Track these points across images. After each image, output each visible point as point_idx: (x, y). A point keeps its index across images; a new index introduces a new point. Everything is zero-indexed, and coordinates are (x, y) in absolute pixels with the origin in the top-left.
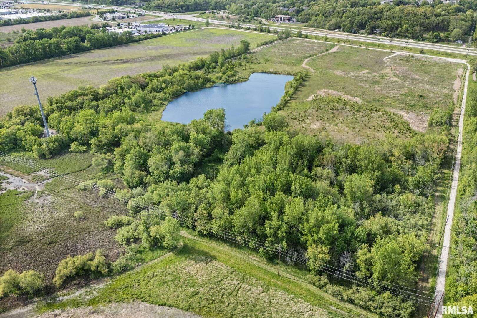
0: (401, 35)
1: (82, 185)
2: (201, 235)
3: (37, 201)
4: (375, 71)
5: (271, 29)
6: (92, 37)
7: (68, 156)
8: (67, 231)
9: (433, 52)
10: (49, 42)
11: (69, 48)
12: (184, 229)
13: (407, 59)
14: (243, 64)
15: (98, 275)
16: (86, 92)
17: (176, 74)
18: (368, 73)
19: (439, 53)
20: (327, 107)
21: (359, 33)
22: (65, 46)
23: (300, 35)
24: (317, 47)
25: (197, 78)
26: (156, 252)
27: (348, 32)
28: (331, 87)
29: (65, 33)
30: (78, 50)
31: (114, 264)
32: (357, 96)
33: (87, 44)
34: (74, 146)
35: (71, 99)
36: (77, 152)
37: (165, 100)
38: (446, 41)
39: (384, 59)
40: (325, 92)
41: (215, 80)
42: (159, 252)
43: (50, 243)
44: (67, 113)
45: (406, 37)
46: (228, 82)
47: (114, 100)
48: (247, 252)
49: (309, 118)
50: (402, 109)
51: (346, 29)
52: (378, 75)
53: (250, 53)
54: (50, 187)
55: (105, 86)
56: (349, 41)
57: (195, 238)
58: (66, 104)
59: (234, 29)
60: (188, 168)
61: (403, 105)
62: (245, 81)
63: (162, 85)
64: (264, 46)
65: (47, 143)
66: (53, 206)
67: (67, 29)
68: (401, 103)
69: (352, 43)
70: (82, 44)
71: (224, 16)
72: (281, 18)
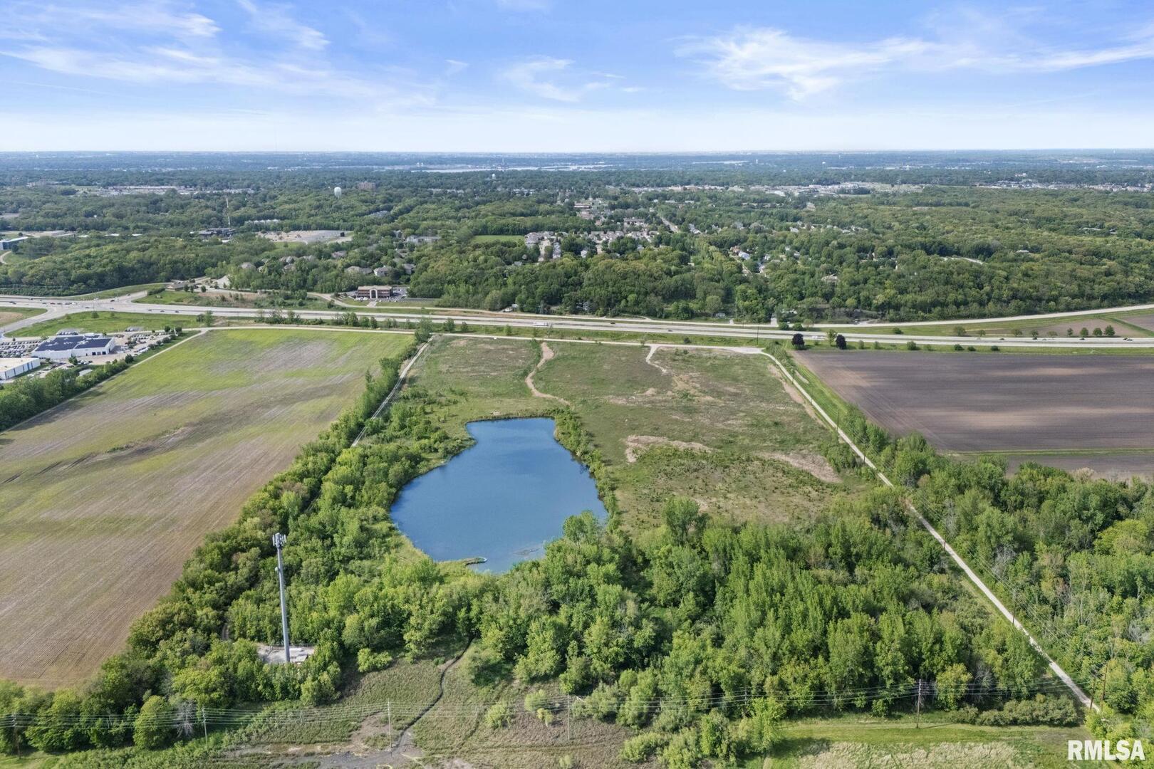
0: (629, 312)
5: (378, 320)
7: (365, 681)
18: (658, 393)
23: (451, 328)
24: (511, 350)
27: (530, 312)
28: (634, 428)
32: (692, 439)
34: (365, 658)
38: (702, 315)
39: (649, 362)
40: (638, 442)
41: (424, 455)
48: (852, 716)
51: (526, 307)
52: (677, 395)
53: (404, 382)
59: (282, 327)
64: (410, 362)
71: (227, 297)
72: (373, 292)
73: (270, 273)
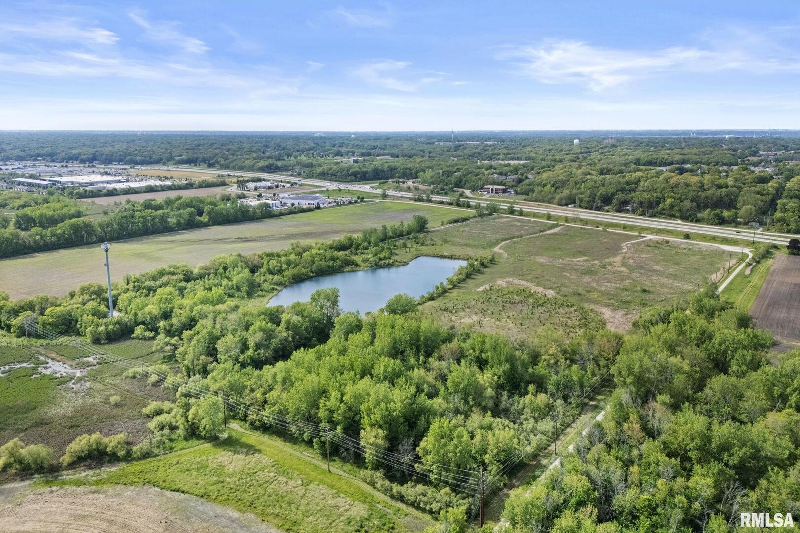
0: (665, 214)
1: (131, 372)
2: (254, 427)
3: (73, 386)
4: (598, 259)
5: (471, 204)
6: (213, 209)
7: (128, 342)
8: (95, 417)
9: (704, 238)
10: (153, 214)
11: (179, 223)
12: (236, 421)
13: (657, 245)
14: (409, 245)
15: (114, 458)
16: (176, 271)
17: (307, 254)
18: (586, 260)
19: (713, 239)
20: (499, 299)
21: (603, 210)
22: (172, 221)
23: (512, 212)
24: (530, 227)
25: (334, 259)
26: (190, 442)
27: (586, 208)
28: (522, 276)
29: (180, 204)
30: (191, 225)
31: (135, 448)
32: (551, 288)
33: (205, 218)
34: (139, 330)
35: (154, 279)
36: (141, 339)
37: (280, 284)
38: (732, 222)
39: (623, 245)
40: (507, 282)
41: (359, 263)
42: (194, 442)
43: (71, 427)
44: (143, 295)
45: (672, 216)
46: (378, 266)
47: (211, 281)
48: (303, 447)
49: (467, 310)
50: (609, 306)
51: (583, 204)
52: (599, 264)
53: (427, 232)
54: (93, 373)
55: (203, 264)
56: (581, 220)
57: (246, 432)
58: (146, 284)
60: (264, 354)
61: (612, 301)
62: (403, 265)
63: (281, 266)
64: (452, 225)
65: (106, 325)
66: (89, 393)
67: (183, 200)
68: (611, 299)
69: (586, 222)
70: (197, 218)
71: (411, 187)
72: (492, 189)
73: (443, 175)
